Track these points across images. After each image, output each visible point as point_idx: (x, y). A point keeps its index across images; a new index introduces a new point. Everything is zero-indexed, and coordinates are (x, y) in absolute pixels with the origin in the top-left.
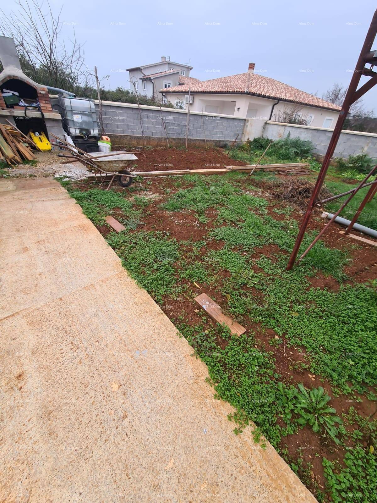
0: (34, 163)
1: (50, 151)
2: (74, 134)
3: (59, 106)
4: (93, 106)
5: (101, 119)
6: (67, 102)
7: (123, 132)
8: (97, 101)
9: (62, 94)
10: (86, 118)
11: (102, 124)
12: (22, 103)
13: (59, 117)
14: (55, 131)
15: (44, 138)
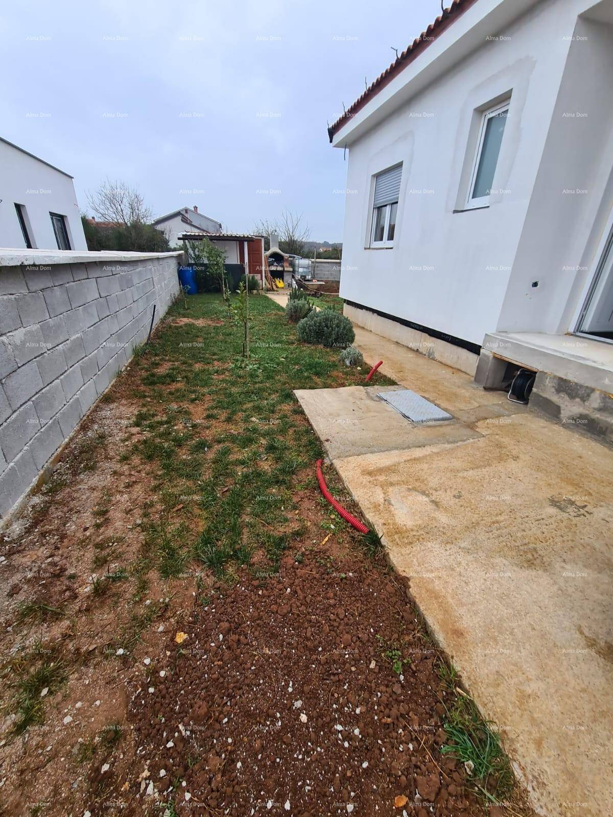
0: (277, 291)
1: (283, 288)
2: (297, 279)
3: (292, 265)
4: (310, 263)
5: (314, 271)
6: (297, 262)
7: (328, 278)
8: (313, 260)
9: (294, 257)
10: (305, 270)
11: (314, 273)
12: (275, 264)
13: (291, 269)
14: (287, 278)
15: (281, 281)
